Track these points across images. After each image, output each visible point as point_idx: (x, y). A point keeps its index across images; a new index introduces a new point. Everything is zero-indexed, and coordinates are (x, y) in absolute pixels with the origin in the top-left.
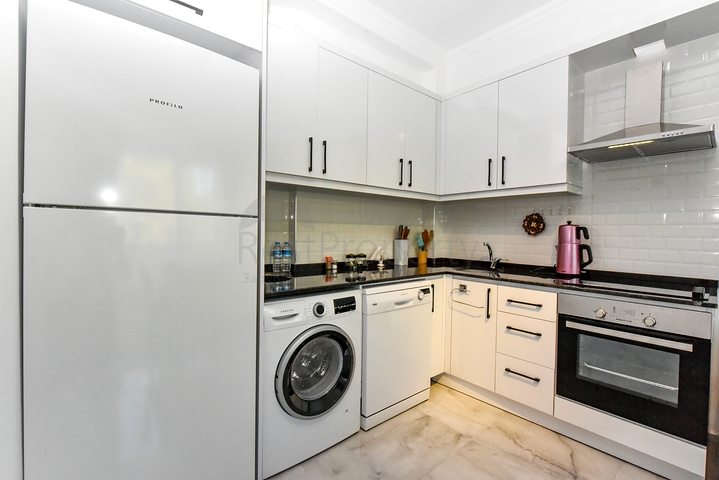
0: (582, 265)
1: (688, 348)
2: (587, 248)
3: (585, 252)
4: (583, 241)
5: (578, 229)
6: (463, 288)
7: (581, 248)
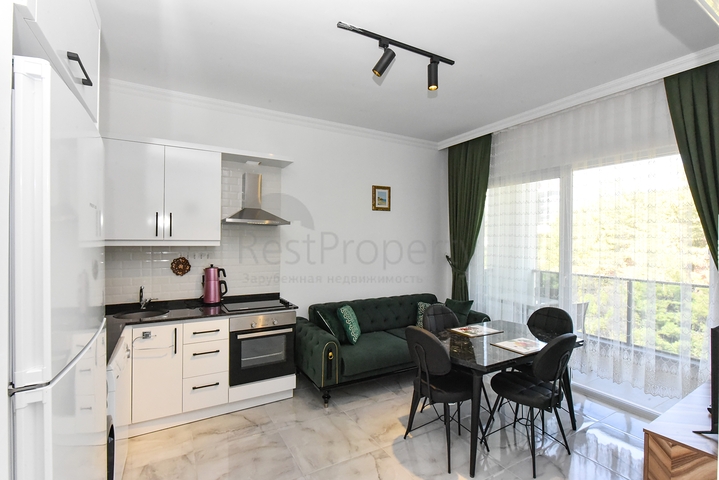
0: (221, 294)
1: (291, 330)
2: (224, 283)
3: (223, 285)
4: (222, 278)
5: (219, 270)
6: (146, 335)
7: (221, 283)
